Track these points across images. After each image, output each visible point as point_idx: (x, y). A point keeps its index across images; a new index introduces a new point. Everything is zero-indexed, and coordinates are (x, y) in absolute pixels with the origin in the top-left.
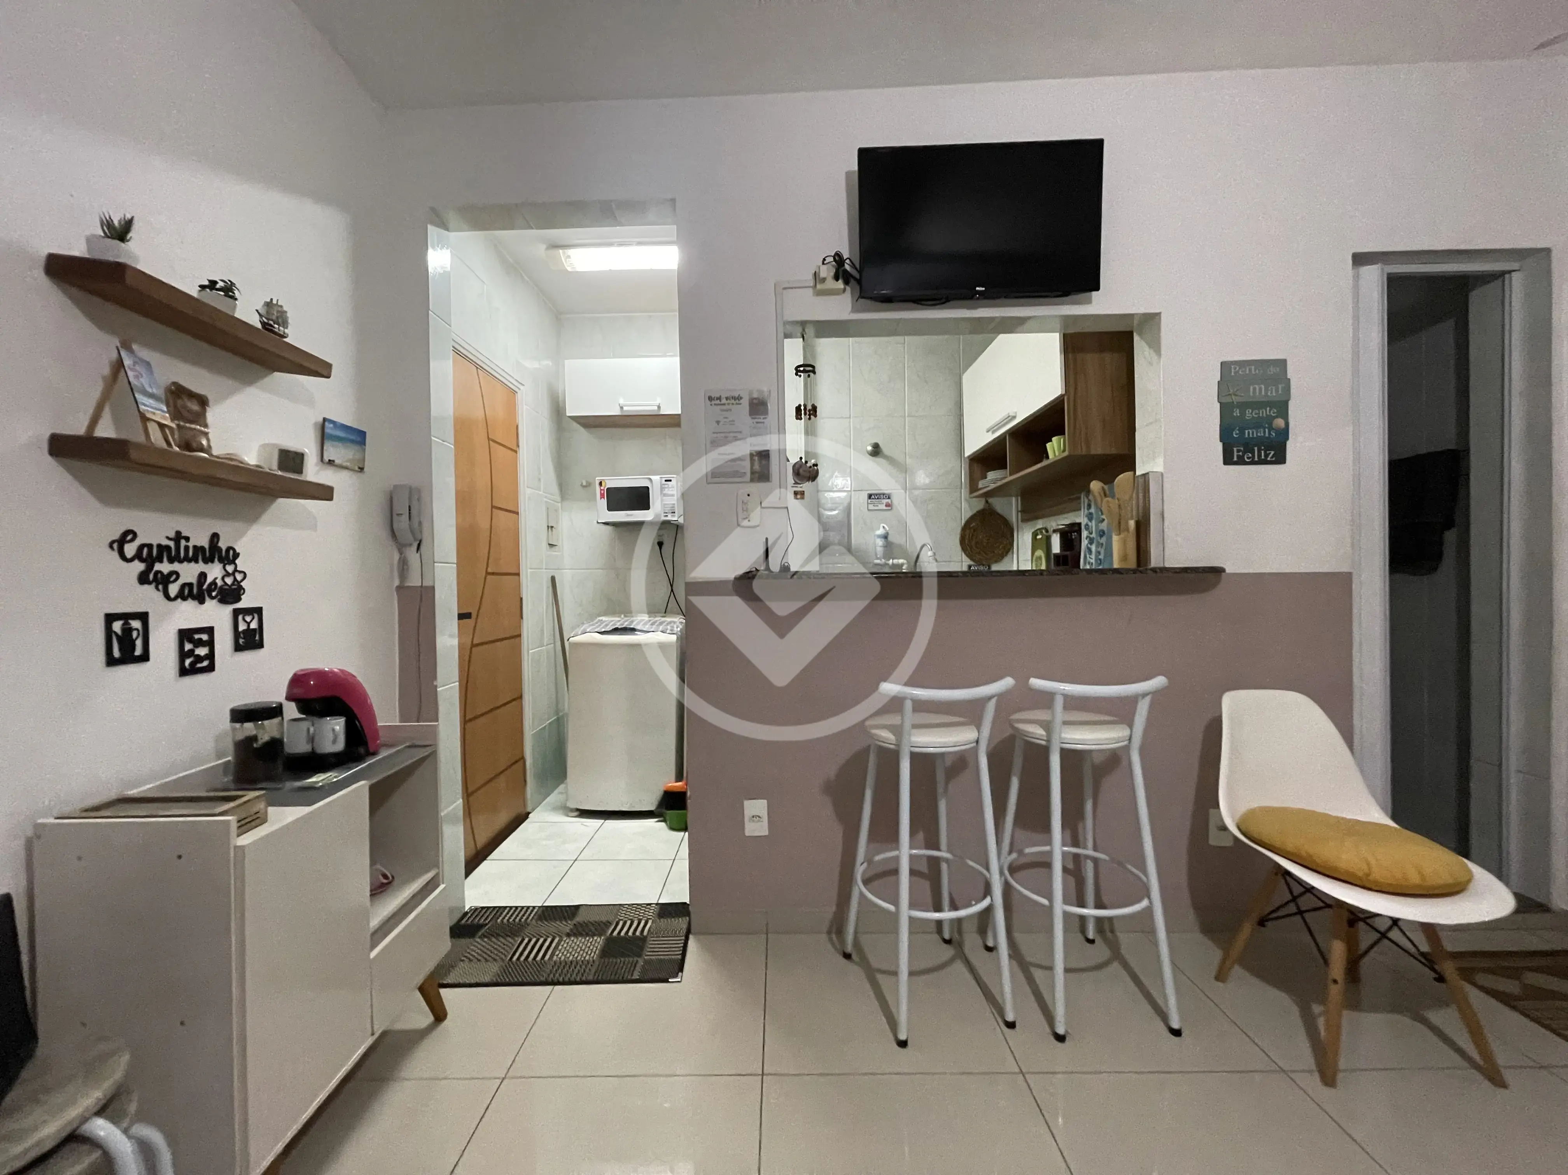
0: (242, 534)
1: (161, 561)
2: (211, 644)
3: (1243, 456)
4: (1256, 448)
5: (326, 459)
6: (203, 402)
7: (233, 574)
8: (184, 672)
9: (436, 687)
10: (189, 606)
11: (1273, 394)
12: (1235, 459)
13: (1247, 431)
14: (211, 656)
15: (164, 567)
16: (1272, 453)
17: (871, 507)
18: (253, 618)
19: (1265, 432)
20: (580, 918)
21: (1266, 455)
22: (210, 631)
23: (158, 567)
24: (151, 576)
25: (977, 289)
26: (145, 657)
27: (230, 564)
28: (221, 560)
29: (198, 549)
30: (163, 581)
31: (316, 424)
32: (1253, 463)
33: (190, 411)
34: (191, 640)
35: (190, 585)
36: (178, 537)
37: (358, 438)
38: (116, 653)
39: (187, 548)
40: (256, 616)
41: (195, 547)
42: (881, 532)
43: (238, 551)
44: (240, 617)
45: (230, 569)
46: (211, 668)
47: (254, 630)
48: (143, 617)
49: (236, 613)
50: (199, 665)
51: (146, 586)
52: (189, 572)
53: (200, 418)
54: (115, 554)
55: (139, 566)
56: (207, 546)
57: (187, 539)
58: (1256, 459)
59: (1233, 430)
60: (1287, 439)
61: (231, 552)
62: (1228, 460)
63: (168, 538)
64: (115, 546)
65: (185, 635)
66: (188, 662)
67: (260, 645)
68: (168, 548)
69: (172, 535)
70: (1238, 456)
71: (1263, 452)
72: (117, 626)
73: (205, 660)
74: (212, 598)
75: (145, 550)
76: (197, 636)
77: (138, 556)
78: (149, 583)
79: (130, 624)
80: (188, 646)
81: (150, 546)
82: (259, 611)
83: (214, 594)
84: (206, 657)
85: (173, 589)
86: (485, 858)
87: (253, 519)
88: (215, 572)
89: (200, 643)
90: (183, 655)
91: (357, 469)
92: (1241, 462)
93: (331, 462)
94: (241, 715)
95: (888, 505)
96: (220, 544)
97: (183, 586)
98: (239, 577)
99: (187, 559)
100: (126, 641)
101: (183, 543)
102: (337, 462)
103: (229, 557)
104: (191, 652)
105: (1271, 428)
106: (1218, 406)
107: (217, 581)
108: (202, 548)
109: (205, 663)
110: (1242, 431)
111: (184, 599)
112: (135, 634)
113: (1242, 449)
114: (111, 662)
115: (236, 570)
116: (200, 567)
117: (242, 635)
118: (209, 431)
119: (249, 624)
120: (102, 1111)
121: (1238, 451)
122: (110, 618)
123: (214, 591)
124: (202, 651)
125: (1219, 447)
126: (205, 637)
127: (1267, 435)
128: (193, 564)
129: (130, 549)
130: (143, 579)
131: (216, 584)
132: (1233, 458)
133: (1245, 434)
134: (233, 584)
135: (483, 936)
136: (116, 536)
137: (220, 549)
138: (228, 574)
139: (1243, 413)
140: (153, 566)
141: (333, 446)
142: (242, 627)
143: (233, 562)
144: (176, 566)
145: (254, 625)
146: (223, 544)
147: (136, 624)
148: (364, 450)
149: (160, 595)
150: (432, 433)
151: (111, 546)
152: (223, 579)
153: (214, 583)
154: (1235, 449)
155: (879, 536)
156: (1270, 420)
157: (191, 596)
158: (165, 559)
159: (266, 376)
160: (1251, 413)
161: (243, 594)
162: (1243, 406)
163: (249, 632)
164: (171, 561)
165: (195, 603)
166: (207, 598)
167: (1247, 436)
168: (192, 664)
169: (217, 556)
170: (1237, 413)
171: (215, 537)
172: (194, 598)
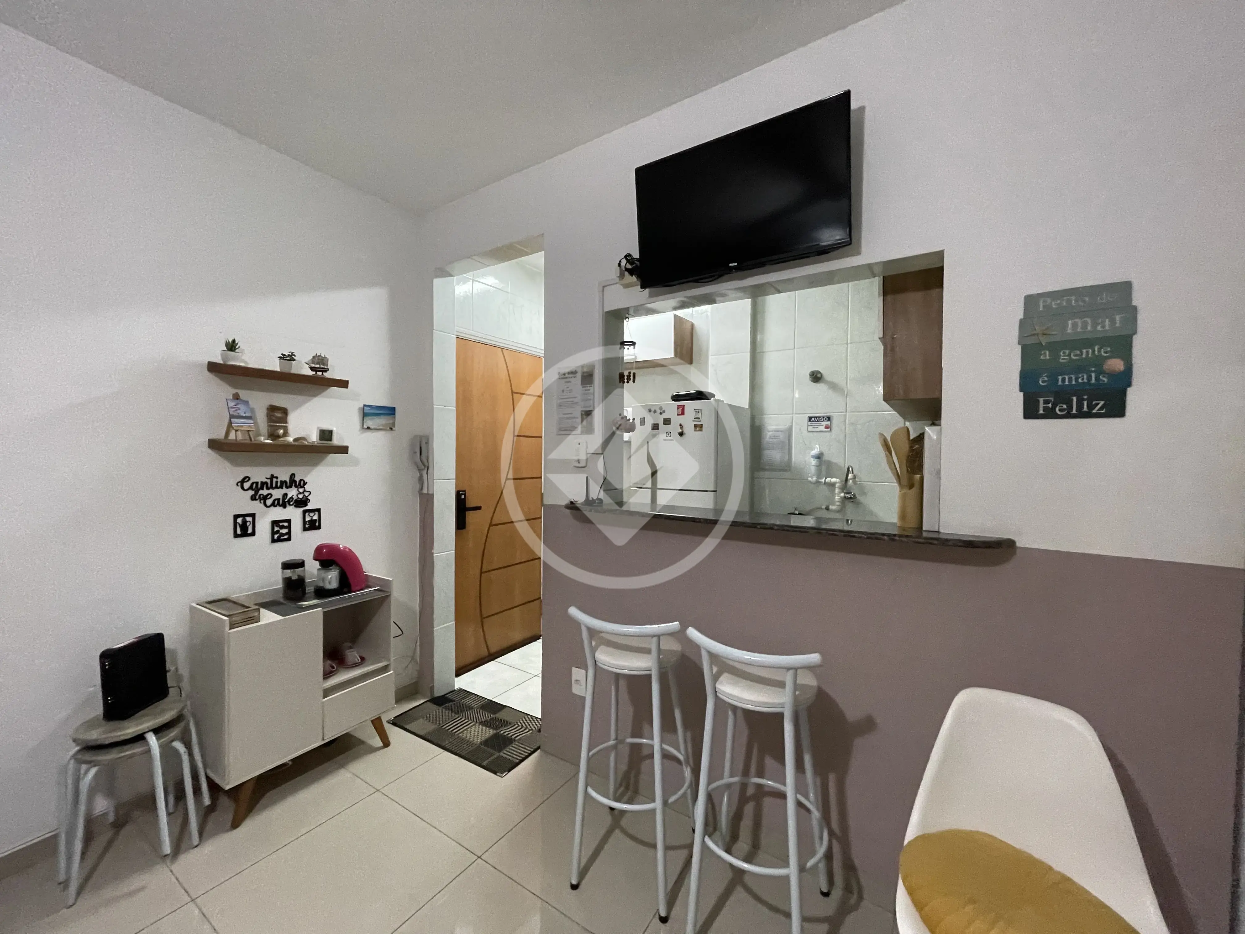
0: (309, 472)
1: (263, 489)
2: (289, 527)
3: (1054, 408)
4: (1075, 399)
5: (365, 427)
6: (285, 412)
7: (303, 493)
8: (274, 541)
9: (433, 553)
10: (279, 509)
11: (1105, 327)
12: (1041, 412)
13: (1060, 378)
14: (289, 533)
15: (265, 492)
16: (1102, 403)
17: (810, 428)
18: (315, 514)
19: (1089, 378)
20: (501, 715)
21: (1091, 407)
22: (289, 521)
23: (261, 492)
24: (257, 497)
25: (730, 265)
26: (253, 534)
27: (301, 487)
28: (296, 486)
29: (283, 483)
30: (264, 498)
31: (359, 408)
32: (1069, 415)
33: (277, 417)
34: (278, 526)
35: (279, 500)
36: (272, 477)
37: (391, 411)
38: (239, 532)
39: (277, 482)
40: (317, 513)
41: (281, 481)
42: (816, 451)
43: (306, 481)
44: (307, 514)
45: (301, 490)
46: (289, 539)
47: (316, 520)
48: (253, 516)
49: (305, 512)
50: (282, 538)
51: (255, 502)
52: (277, 494)
53: (284, 420)
54: (239, 488)
55: (251, 492)
56: (288, 481)
57: (277, 478)
58: (1074, 411)
59: (1040, 376)
60: (1129, 384)
61: (302, 482)
62: (1030, 412)
63: (267, 478)
64: (239, 484)
65: (275, 523)
66: (276, 536)
67: (319, 528)
68: (266, 483)
69: (269, 476)
70: (1045, 409)
71: (1085, 403)
72: (239, 520)
73: (286, 535)
74: (290, 505)
75: (254, 485)
76: (281, 524)
77: (251, 488)
78: (257, 500)
79: (245, 519)
80: (276, 529)
81: (257, 483)
82: (318, 510)
83: (291, 503)
84: (286, 534)
85: (269, 502)
86: (493, 660)
87: (315, 464)
88: (293, 493)
89: (283, 527)
90: (273, 533)
91: (388, 429)
92: (1050, 414)
93: (368, 428)
94: (287, 566)
95: (827, 427)
96: (296, 479)
97: (275, 500)
98: (307, 494)
99: (277, 487)
100: (244, 527)
101: (275, 480)
102: (372, 427)
103: (302, 484)
104: (278, 532)
105: (1100, 372)
106: (1018, 349)
107: (293, 497)
108: (286, 482)
109: (286, 537)
110: (1053, 378)
111: (275, 506)
112: (248, 524)
113: (1052, 399)
114: (236, 536)
115: (305, 491)
116: (284, 490)
117: (308, 523)
118: (287, 425)
119: (312, 517)
120: (156, 731)
121: (1046, 402)
122: (236, 517)
123: (291, 502)
124: (284, 531)
125: (1020, 397)
126: (286, 524)
127: (1093, 381)
128: (280, 490)
129: (247, 485)
130: (253, 498)
131: (293, 498)
132: (1038, 411)
133: (1058, 380)
134: (303, 498)
135: (446, 708)
136: (240, 479)
137: (295, 482)
138: (300, 493)
139: (1055, 356)
140: (258, 492)
141: (370, 419)
142: (308, 519)
143: (303, 487)
144: (271, 491)
145: (316, 517)
146: (297, 479)
147: (249, 519)
148: (395, 418)
149: (262, 505)
150: (434, 403)
151: (237, 485)
152: (297, 496)
153: (292, 498)
154: (1041, 400)
155: (813, 457)
156: (1098, 362)
157: (279, 504)
158: (265, 488)
159: (327, 389)
160: (1069, 355)
161: (309, 502)
162: (1055, 347)
163: (312, 522)
164: (268, 489)
165: (281, 508)
166: (287, 505)
167: (1060, 383)
168: (279, 537)
169: (294, 485)
170: (1046, 355)
171: (293, 475)
172: (280, 506)
